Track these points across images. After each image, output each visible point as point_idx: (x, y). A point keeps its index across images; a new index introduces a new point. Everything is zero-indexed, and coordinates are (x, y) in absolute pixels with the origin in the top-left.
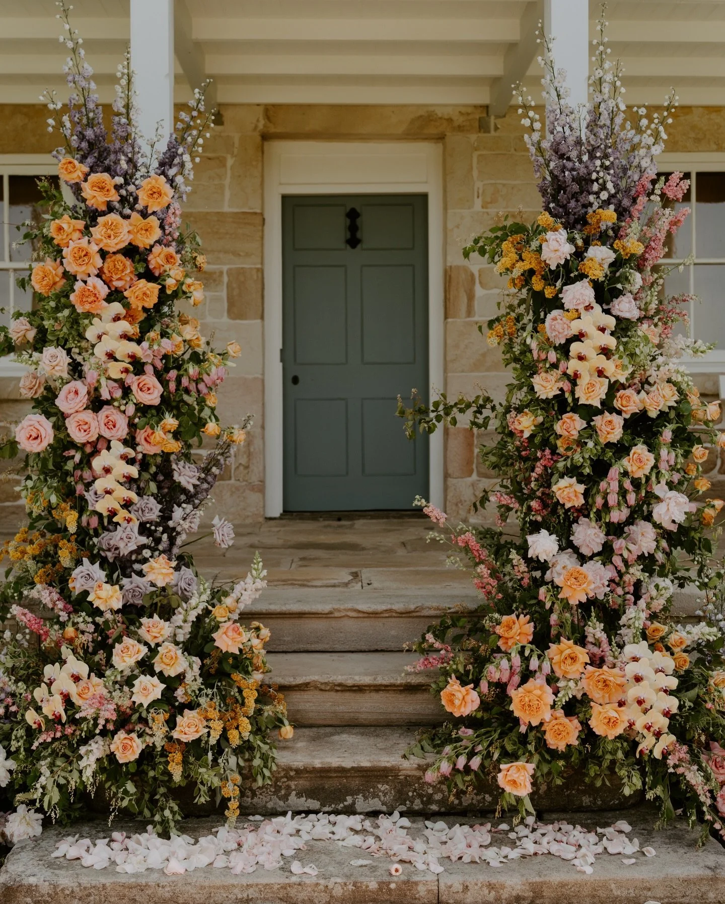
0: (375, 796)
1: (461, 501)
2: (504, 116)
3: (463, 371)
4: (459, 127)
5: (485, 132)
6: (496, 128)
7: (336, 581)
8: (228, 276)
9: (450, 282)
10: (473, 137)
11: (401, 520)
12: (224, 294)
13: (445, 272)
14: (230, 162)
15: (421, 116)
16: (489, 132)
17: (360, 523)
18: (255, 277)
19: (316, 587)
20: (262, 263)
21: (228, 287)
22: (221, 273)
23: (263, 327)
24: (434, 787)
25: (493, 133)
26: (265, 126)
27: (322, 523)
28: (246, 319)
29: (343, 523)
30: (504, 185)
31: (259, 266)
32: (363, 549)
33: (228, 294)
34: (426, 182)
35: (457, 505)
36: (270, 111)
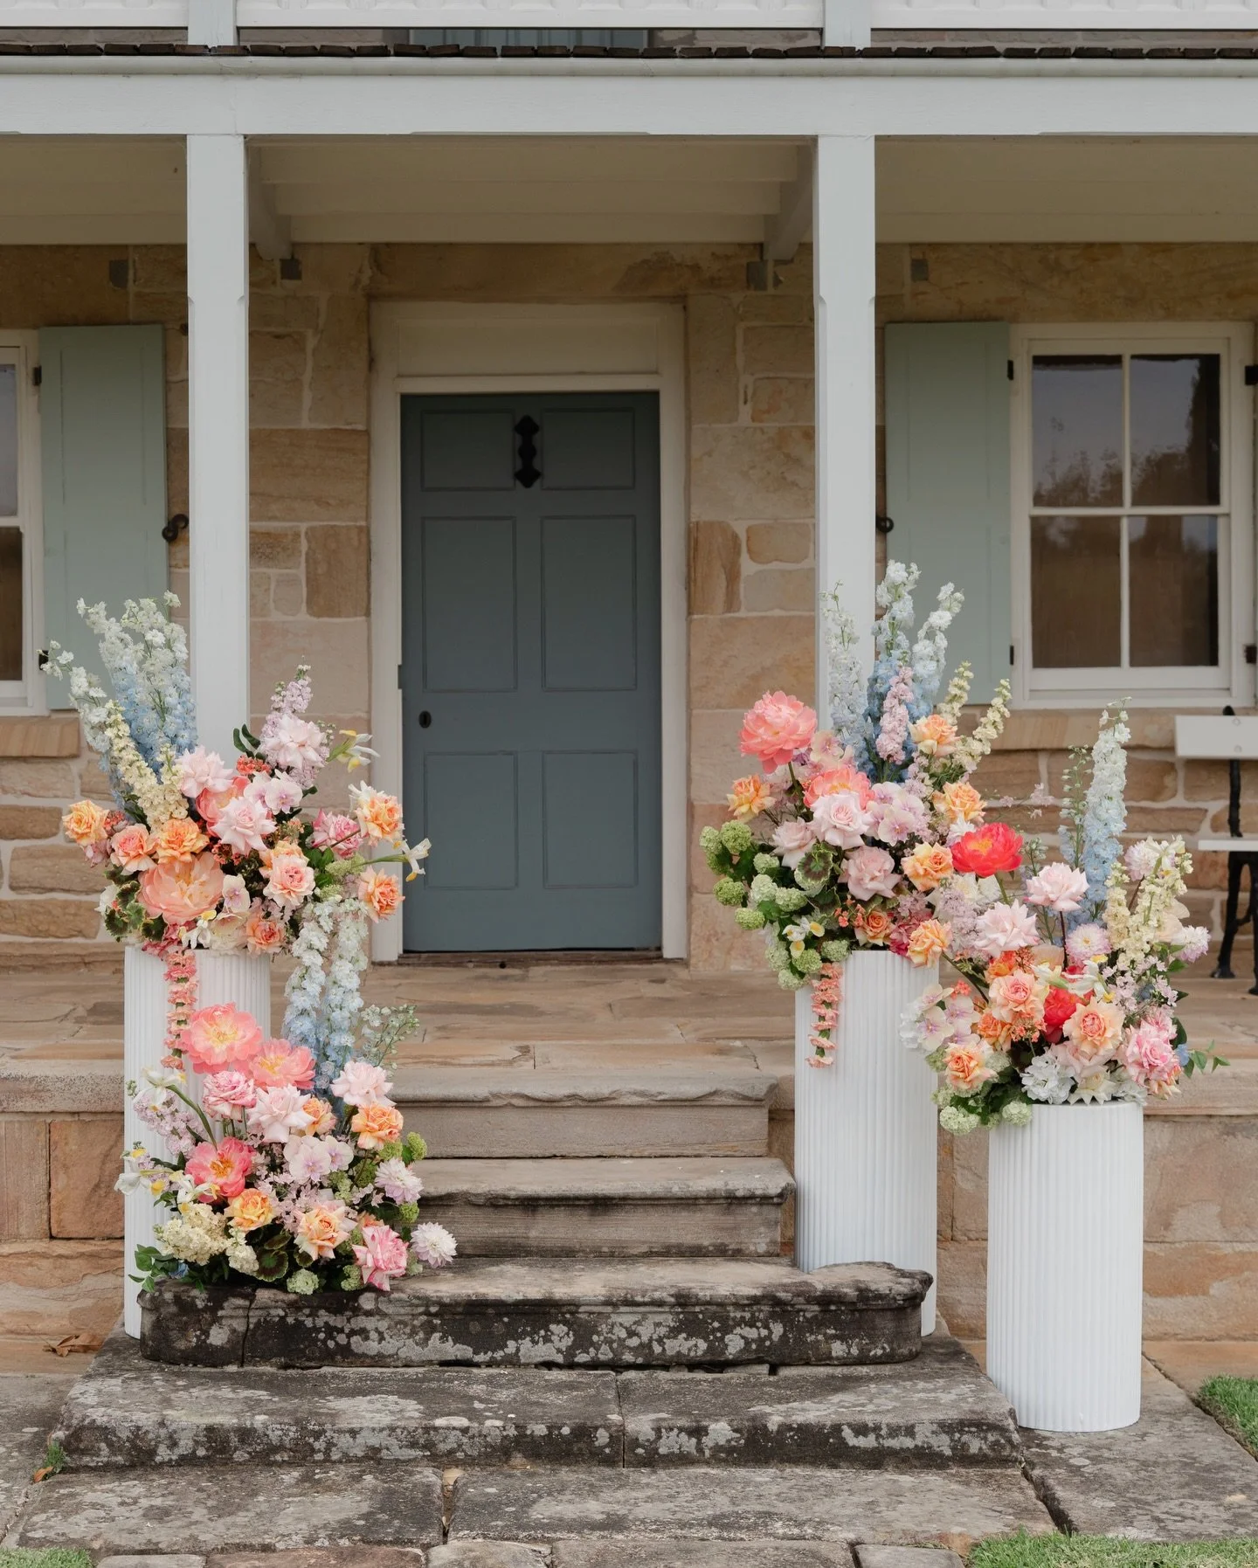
0: (547, 1340)
1: (716, 934)
2: (792, 261)
3: (719, 707)
4: (712, 279)
5: (756, 288)
6: (777, 282)
7: (494, 1058)
8: (309, 541)
9: (696, 549)
10: (737, 297)
11: (611, 967)
12: (301, 572)
13: (689, 532)
14: (311, 343)
15: (645, 262)
16: (764, 288)
17: (537, 971)
18: (356, 543)
19: (465, 1065)
20: (368, 517)
21: (307, 561)
22: (297, 535)
23: (369, 629)
24: (628, 1329)
25: (771, 290)
26: (371, 279)
27: (472, 972)
28: (339, 616)
29: (507, 971)
30: (791, 381)
31: (363, 523)
32: (542, 1013)
33: (308, 573)
34: (656, 372)
35: (709, 940)
36: (382, 255)
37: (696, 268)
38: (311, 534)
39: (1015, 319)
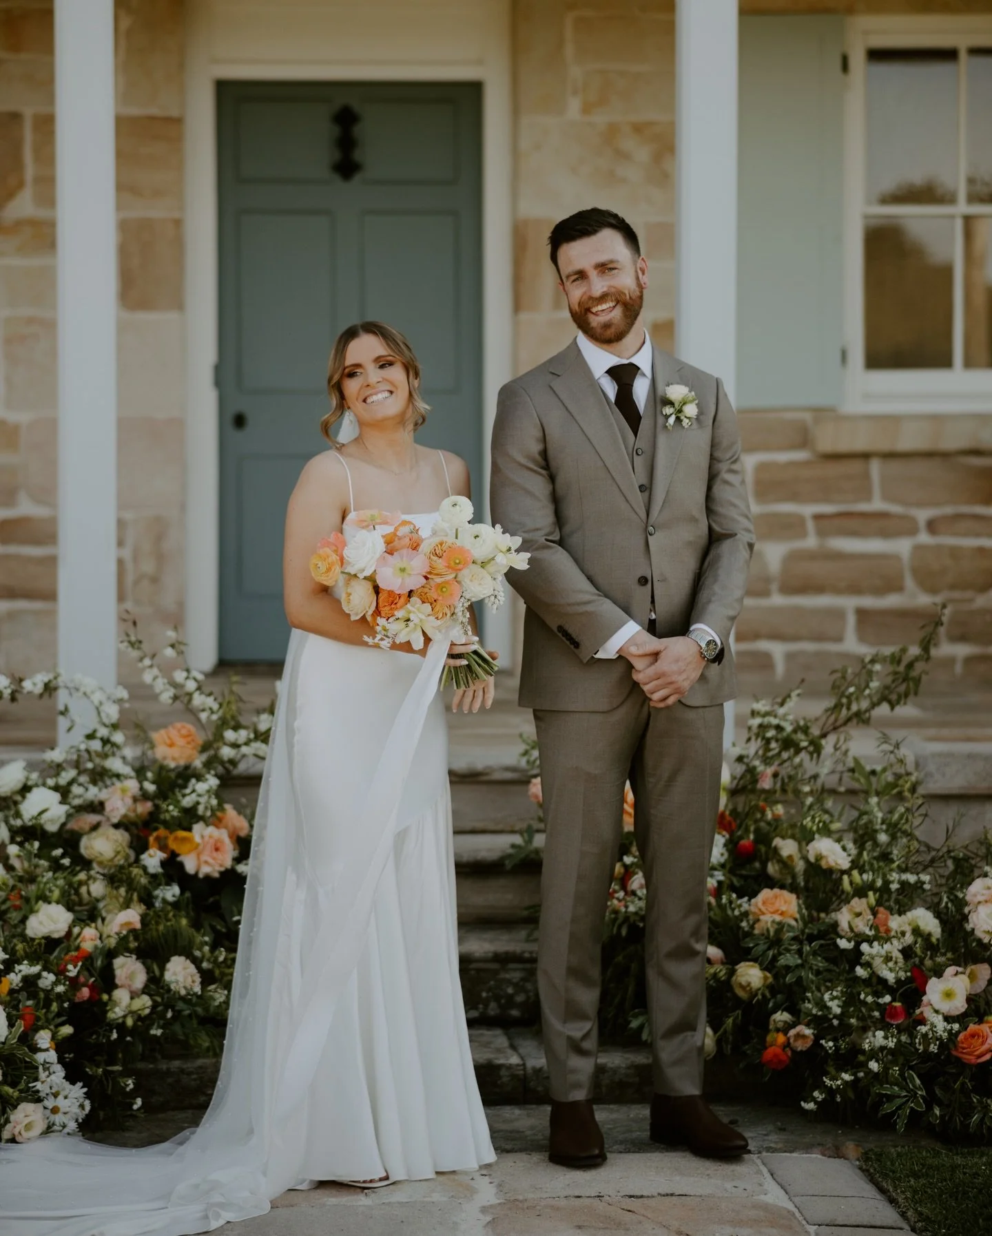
8: (122, 233)
9: (523, 247)
13: (516, 230)
18: (171, 236)
20: (181, 209)
21: (121, 253)
23: (183, 326)
24: (515, 985)
28: (153, 310)
30: (621, 74)
31: (176, 215)
34: (480, 63)
38: (125, 225)
39: (849, 11)
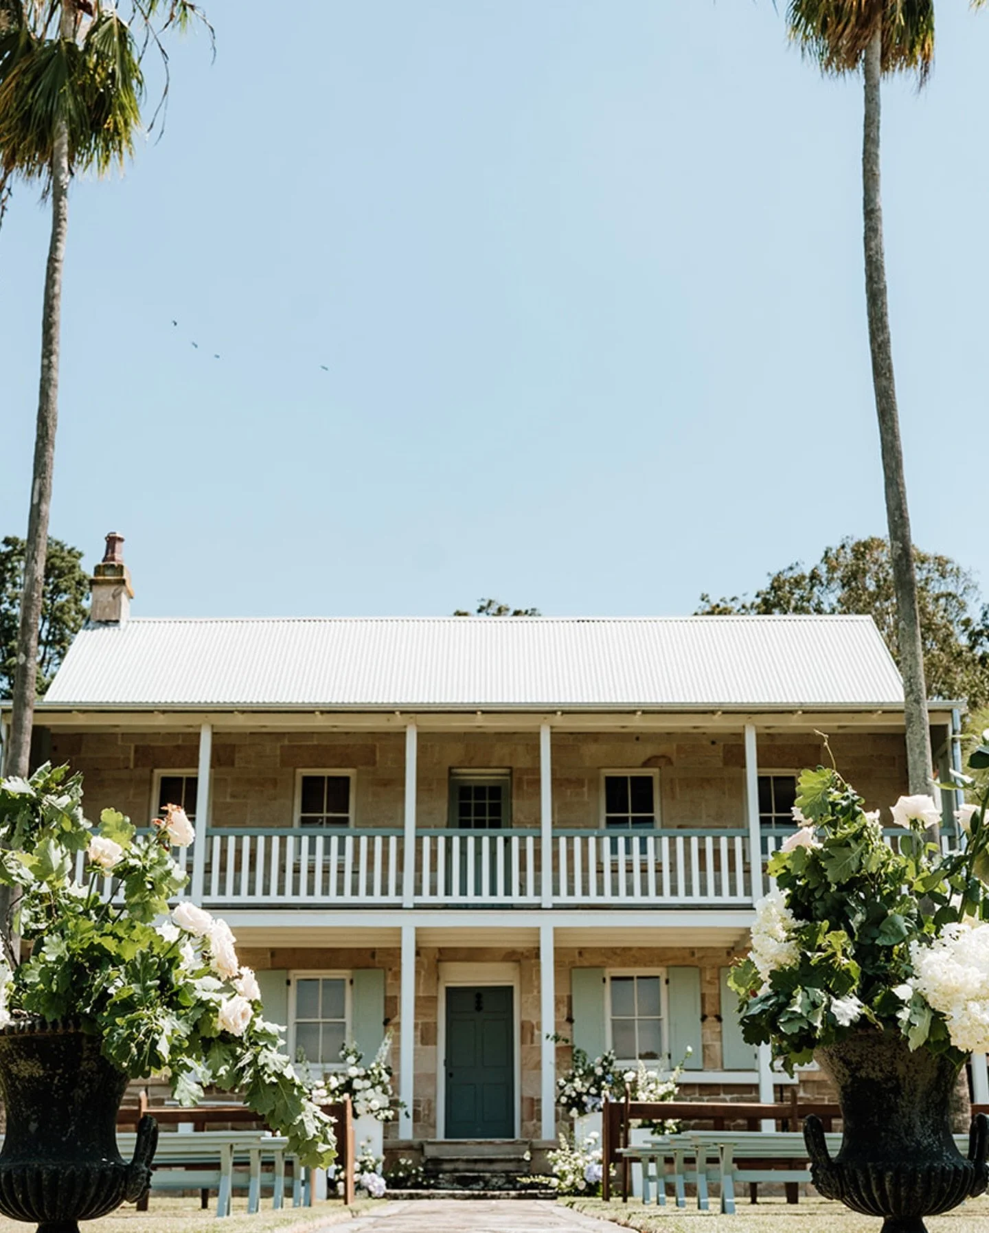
3: (529, 1070)
4: (527, 957)
8: (421, 1026)
9: (523, 1028)
13: (521, 1023)
15: (509, 952)
18: (433, 1026)
20: (437, 1019)
21: (421, 1030)
22: (418, 1024)
23: (436, 1049)
26: (438, 957)
28: (428, 1045)
31: (435, 1021)
33: (421, 1033)
34: (512, 981)
36: (441, 950)
37: (522, 954)
38: (422, 1024)
39: (605, 967)
